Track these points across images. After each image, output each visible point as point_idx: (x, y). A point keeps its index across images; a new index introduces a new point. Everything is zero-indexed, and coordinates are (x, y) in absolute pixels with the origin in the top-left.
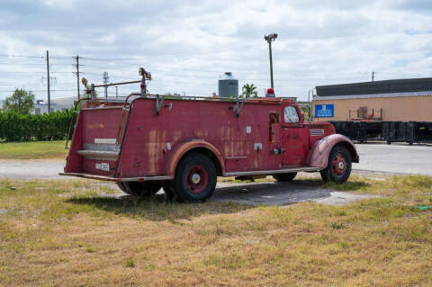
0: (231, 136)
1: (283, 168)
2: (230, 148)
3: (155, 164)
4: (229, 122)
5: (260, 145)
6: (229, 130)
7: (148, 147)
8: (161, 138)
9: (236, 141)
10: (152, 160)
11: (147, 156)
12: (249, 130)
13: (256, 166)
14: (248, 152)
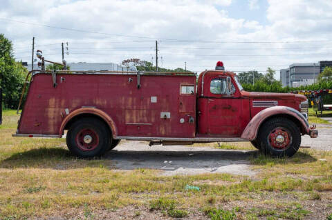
0: (133, 105)
1: (196, 136)
2: (132, 116)
3: (54, 125)
4: (131, 93)
5: (168, 115)
6: (130, 99)
7: (47, 112)
8: (60, 105)
9: (138, 109)
10: (51, 122)
11: (47, 118)
12: (154, 99)
13: (163, 133)
14: (153, 120)
